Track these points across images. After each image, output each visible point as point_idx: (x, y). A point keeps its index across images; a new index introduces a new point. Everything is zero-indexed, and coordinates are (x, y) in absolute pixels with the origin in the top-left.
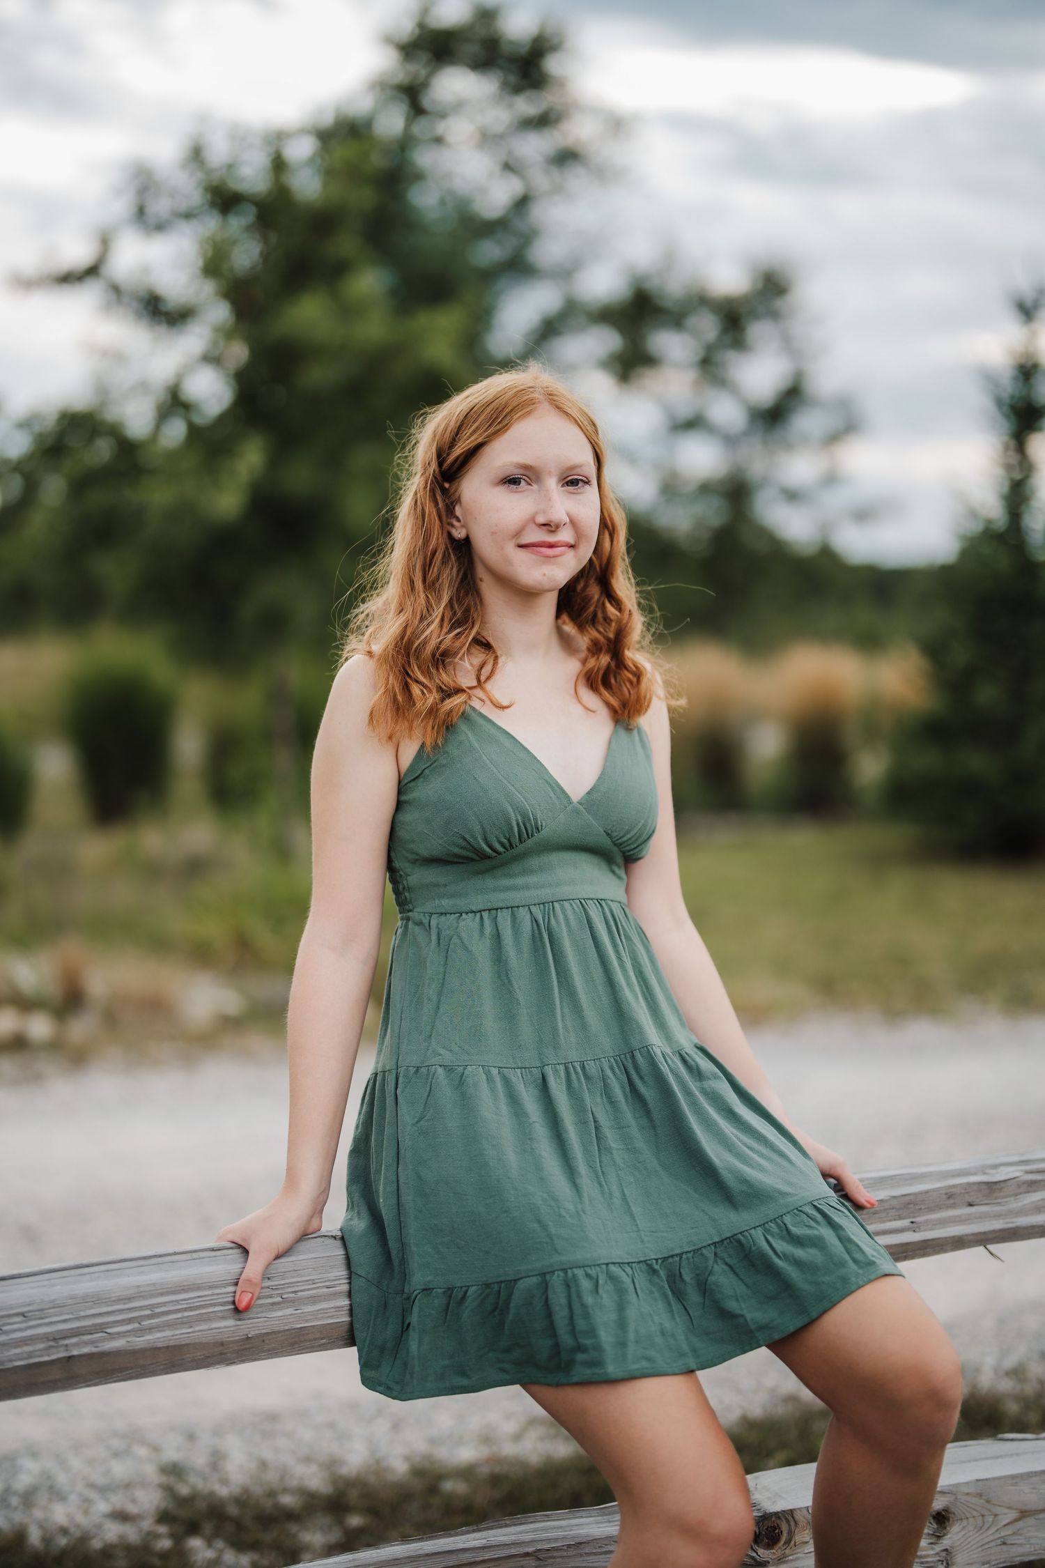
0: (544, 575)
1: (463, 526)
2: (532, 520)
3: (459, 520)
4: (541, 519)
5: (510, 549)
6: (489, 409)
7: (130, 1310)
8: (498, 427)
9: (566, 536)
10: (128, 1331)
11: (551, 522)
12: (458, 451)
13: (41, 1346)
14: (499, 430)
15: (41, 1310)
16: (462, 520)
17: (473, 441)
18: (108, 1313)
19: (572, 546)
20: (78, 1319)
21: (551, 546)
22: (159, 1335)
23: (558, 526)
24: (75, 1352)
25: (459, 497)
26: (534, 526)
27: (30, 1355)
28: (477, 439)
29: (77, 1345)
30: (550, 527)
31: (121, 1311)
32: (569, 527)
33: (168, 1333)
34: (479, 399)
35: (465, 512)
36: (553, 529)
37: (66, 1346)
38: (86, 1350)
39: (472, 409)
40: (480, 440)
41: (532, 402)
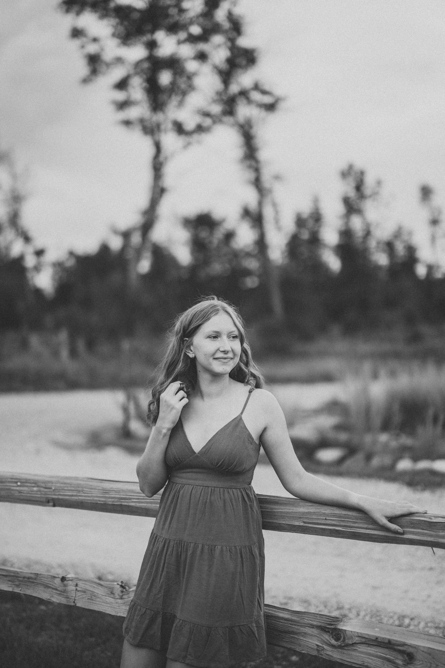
0: (223, 369)
1: (193, 353)
2: (218, 349)
3: (192, 351)
4: (222, 349)
5: (211, 360)
6: (202, 313)
7: (139, 496)
8: (206, 319)
9: (230, 355)
10: (137, 502)
11: (226, 350)
12: (192, 327)
13: (117, 500)
14: (206, 320)
15: (119, 491)
16: (193, 350)
17: (197, 324)
18: (133, 496)
19: (232, 359)
20: (127, 495)
21: (225, 358)
22: (143, 504)
23: (228, 352)
24: (123, 504)
25: (192, 343)
26: (219, 352)
27: (113, 502)
28: (199, 323)
29: (124, 502)
30: (225, 352)
31: (137, 496)
32: (232, 352)
33: (145, 505)
34: (198, 309)
35: (195, 348)
36: (226, 353)
37: (122, 501)
38: (125, 504)
39: (196, 313)
40: (200, 323)
41: (218, 310)
